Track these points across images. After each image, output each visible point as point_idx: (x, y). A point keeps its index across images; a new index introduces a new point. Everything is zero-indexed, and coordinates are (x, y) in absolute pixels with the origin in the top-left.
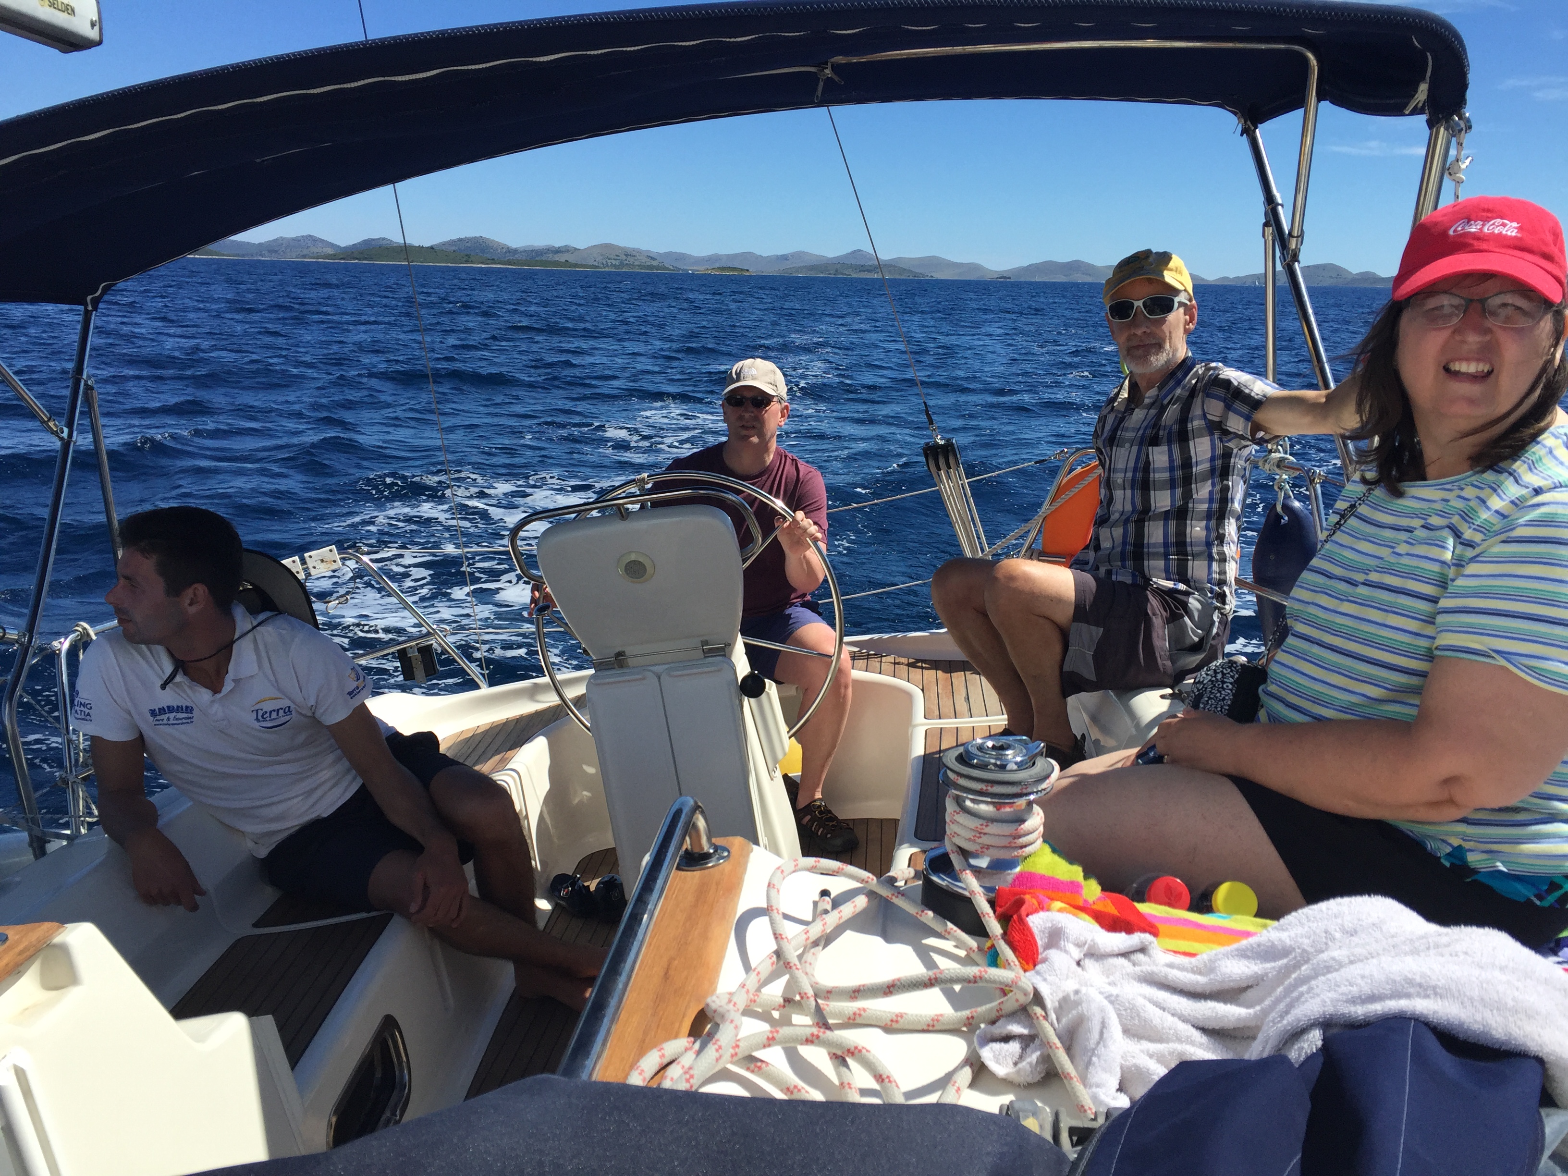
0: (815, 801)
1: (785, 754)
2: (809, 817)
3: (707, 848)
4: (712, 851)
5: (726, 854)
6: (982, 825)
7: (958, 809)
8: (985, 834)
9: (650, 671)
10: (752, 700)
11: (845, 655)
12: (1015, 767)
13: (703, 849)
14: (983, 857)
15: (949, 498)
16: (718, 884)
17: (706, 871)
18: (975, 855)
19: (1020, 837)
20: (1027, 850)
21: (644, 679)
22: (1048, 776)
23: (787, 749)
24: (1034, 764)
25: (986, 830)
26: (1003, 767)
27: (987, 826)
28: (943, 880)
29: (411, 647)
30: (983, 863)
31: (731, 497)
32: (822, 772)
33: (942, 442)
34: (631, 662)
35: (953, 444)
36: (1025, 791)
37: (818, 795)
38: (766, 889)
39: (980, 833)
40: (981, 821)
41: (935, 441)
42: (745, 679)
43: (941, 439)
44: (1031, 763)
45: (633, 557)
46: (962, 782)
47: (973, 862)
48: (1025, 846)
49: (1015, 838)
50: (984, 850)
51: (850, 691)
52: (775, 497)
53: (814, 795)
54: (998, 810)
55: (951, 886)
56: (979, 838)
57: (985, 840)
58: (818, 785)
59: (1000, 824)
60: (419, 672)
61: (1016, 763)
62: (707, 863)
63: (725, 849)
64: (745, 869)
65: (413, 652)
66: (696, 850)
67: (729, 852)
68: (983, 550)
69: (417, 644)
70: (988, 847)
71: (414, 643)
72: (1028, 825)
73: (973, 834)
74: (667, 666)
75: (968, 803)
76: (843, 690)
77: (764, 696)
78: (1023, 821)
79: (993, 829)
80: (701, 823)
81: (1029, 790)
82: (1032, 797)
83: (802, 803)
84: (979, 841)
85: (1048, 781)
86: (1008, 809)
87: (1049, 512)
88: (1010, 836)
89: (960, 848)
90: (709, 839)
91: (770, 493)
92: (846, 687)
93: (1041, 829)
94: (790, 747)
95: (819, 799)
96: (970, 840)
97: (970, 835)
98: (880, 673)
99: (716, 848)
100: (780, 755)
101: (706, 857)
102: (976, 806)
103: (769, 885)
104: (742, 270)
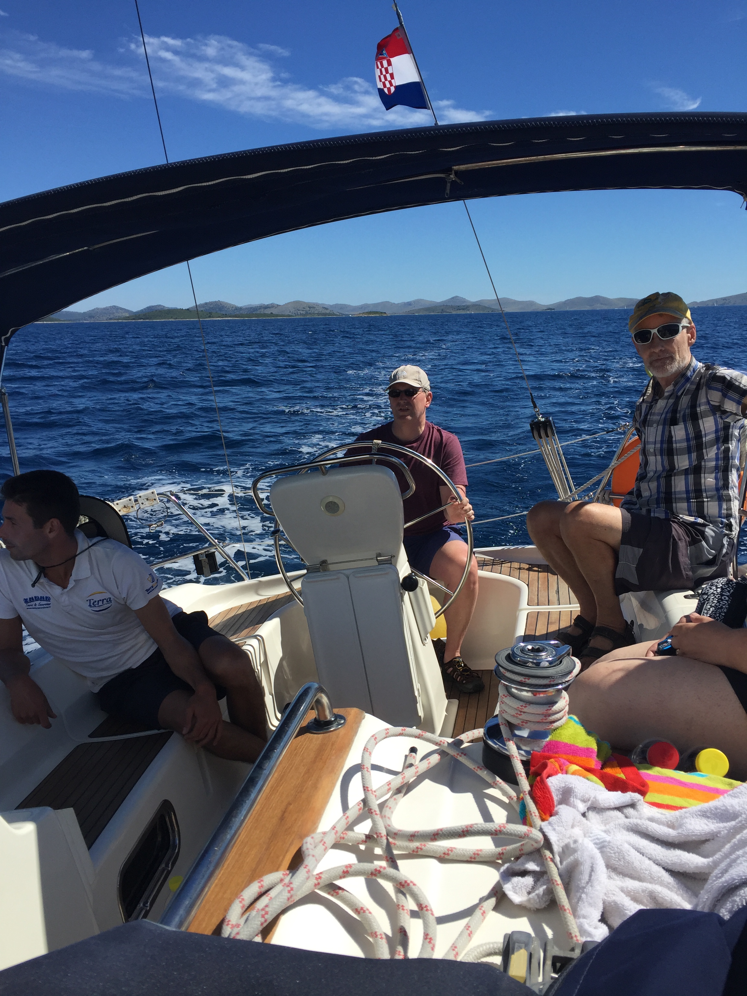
0: (456, 658)
1: (433, 628)
2: (451, 669)
3: (329, 717)
4: (333, 719)
5: (342, 722)
6: (522, 706)
7: (506, 694)
8: (524, 712)
9: (341, 573)
10: (411, 593)
11: (474, 562)
12: (547, 664)
13: (326, 718)
14: (524, 729)
15: (548, 457)
16: (333, 744)
17: (327, 735)
18: (519, 729)
19: (550, 715)
20: (556, 725)
21: (338, 579)
22: (570, 672)
23: (434, 625)
24: (561, 662)
25: (525, 710)
26: (538, 664)
27: (525, 707)
28: (496, 744)
29: (201, 554)
30: (525, 733)
31: (394, 460)
32: (460, 639)
33: (543, 420)
34: (331, 567)
35: (550, 421)
36: (552, 683)
37: (458, 654)
38: (362, 751)
39: (521, 712)
40: (522, 703)
41: (538, 419)
42: (405, 579)
43: (542, 417)
44: (558, 662)
45: (331, 499)
46: (508, 675)
47: (517, 732)
48: (554, 722)
49: (545, 716)
50: (524, 724)
51: (477, 586)
52: (427, 457)
53: (455, 654)
54: (535, 695)
55: (501, 749)
56: (520, 715)
57: (524, 717)
58: (457, 649)
59: (535, 706)
60: (206, 569)
61: (547, 661)
62: (330, 728)
63: (342, 717)
64: (356, 732)
65: (203, 557)
66: (322, 719)
67: (345, 719)
68: (571, 491)
69: (205, 552)
70: (527, 722)
71: (203, 551)
72: (556, 707)
73: (516, 712)
74: (353, 571)
75: (513, 690)
76: (472, 586)
77: (418, 589)
78: (554, 703)
79: (530, 709)
80: (325, 700)
81: (556, 682)
82: (560, 687)
83: (447, 659)
84: (520, 717)
85: (570, 676)
86: (542, 695)
87: (616, 465)
88: (542, 714)
89: (508, 722)
90: (331, 711)
91: (423, 455)
92: (474, 583)
93: (567, 709)
94: (436, 624)
95: (458, 657)
96: (513, 716)
97: (513, 712)
98: (500, 573)
99: (338, 717)
100: (429, 629)
101: (329, 723)
102: (519, 693)
103: (364, 749)
104: (381, 313)
